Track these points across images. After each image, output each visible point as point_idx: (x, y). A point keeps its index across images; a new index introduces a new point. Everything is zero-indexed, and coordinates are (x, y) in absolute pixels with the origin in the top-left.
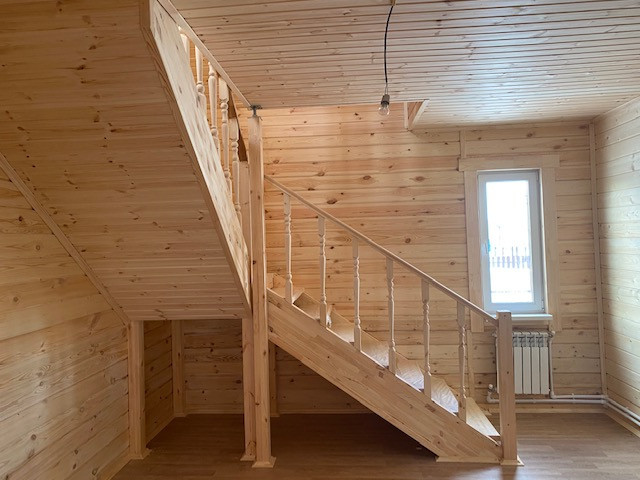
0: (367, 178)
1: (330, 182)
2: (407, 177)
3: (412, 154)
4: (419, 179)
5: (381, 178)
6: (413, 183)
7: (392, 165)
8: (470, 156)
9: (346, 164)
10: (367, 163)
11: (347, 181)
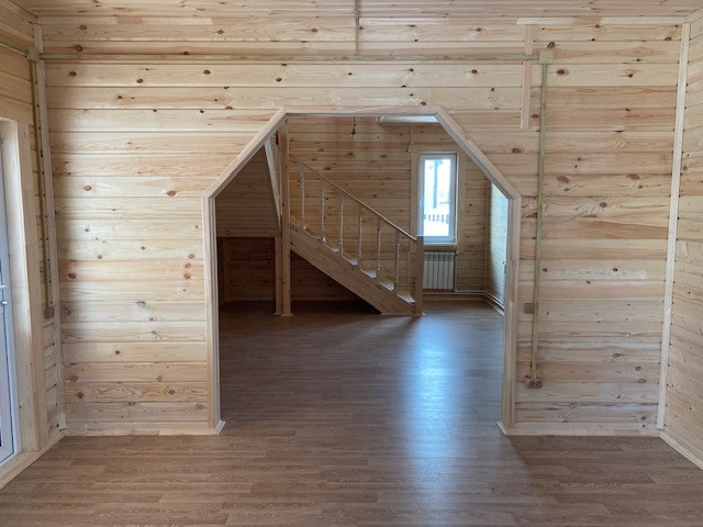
0: (351, 154)
1: (326, 156)
2: (376, 155)
3: (380, 140)
4: (384, 156)
5: (360, 155)
6: (379, 159)
7: (367, 147)
8: (416, 143)
9: (338, 145)
10: (351, 145)
11: (338, 156)
